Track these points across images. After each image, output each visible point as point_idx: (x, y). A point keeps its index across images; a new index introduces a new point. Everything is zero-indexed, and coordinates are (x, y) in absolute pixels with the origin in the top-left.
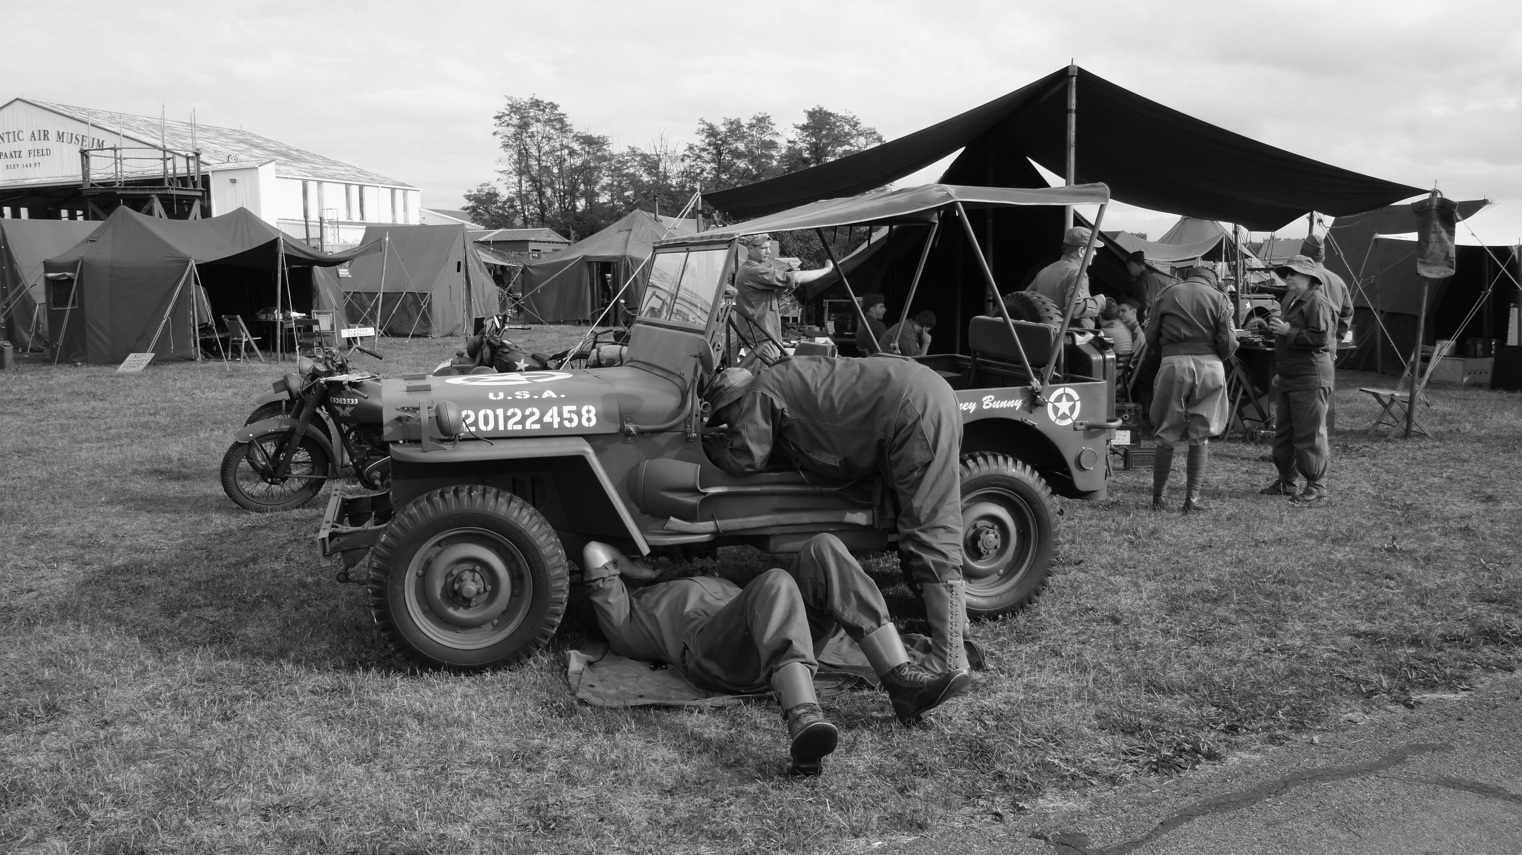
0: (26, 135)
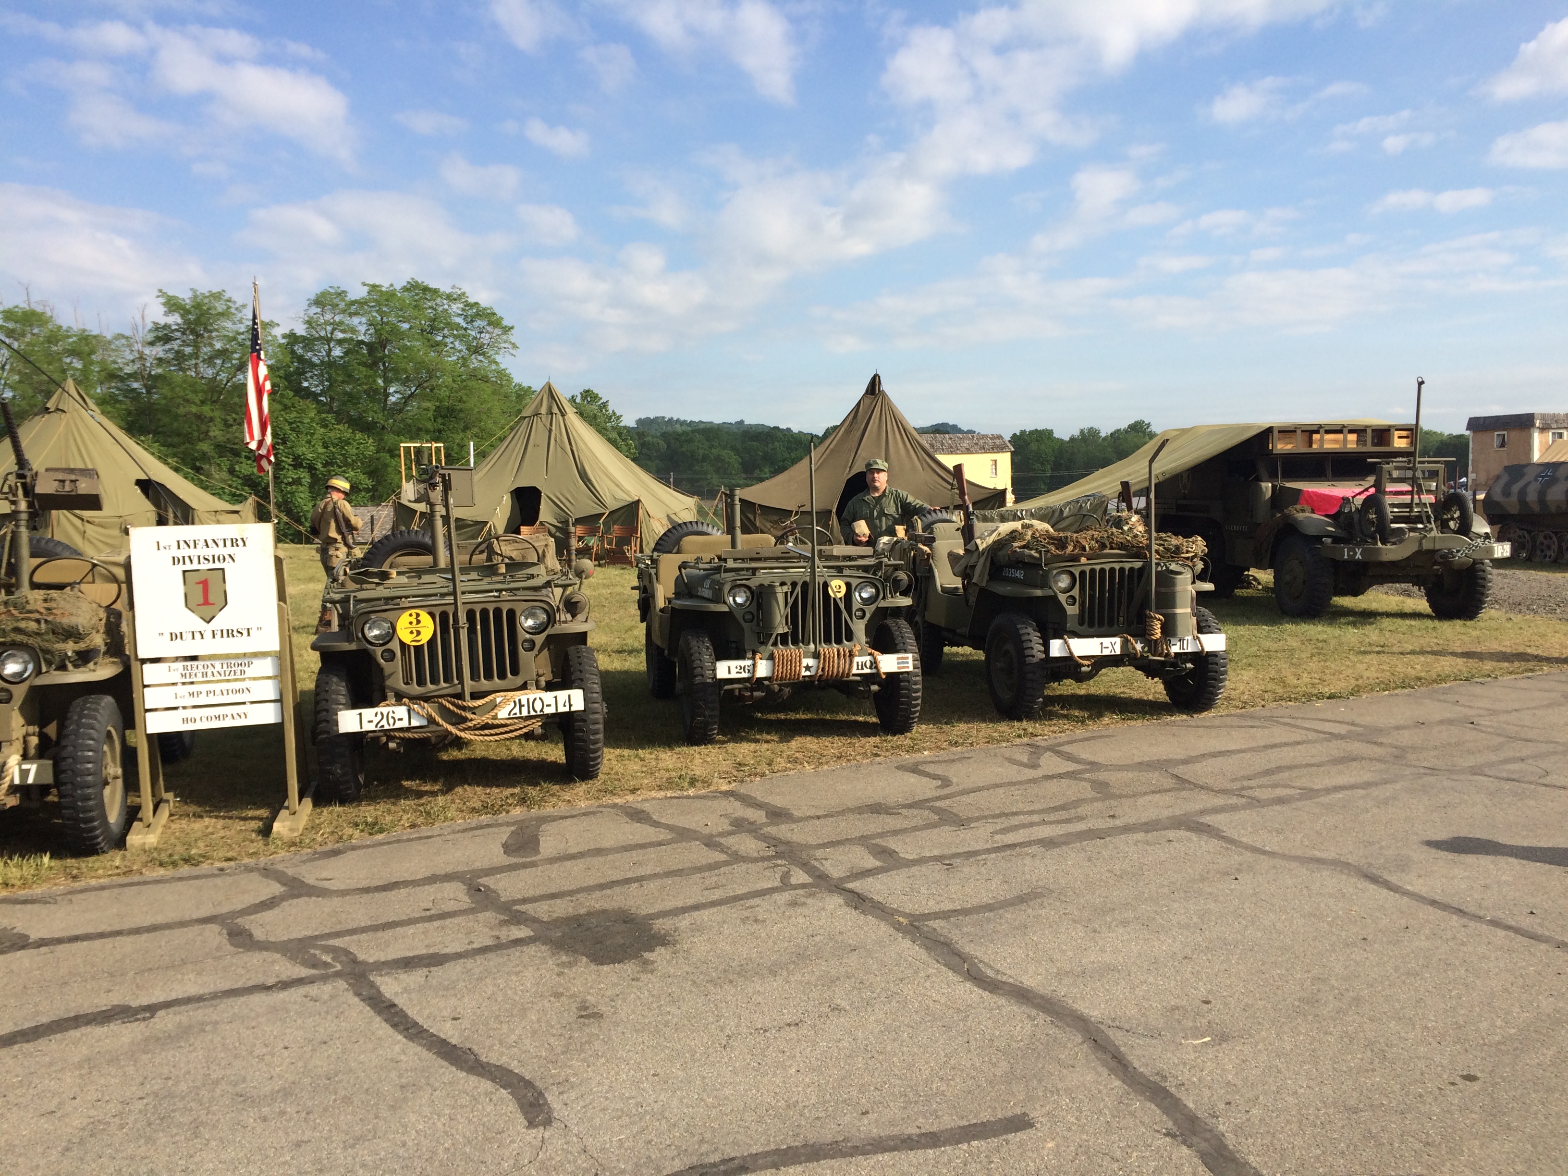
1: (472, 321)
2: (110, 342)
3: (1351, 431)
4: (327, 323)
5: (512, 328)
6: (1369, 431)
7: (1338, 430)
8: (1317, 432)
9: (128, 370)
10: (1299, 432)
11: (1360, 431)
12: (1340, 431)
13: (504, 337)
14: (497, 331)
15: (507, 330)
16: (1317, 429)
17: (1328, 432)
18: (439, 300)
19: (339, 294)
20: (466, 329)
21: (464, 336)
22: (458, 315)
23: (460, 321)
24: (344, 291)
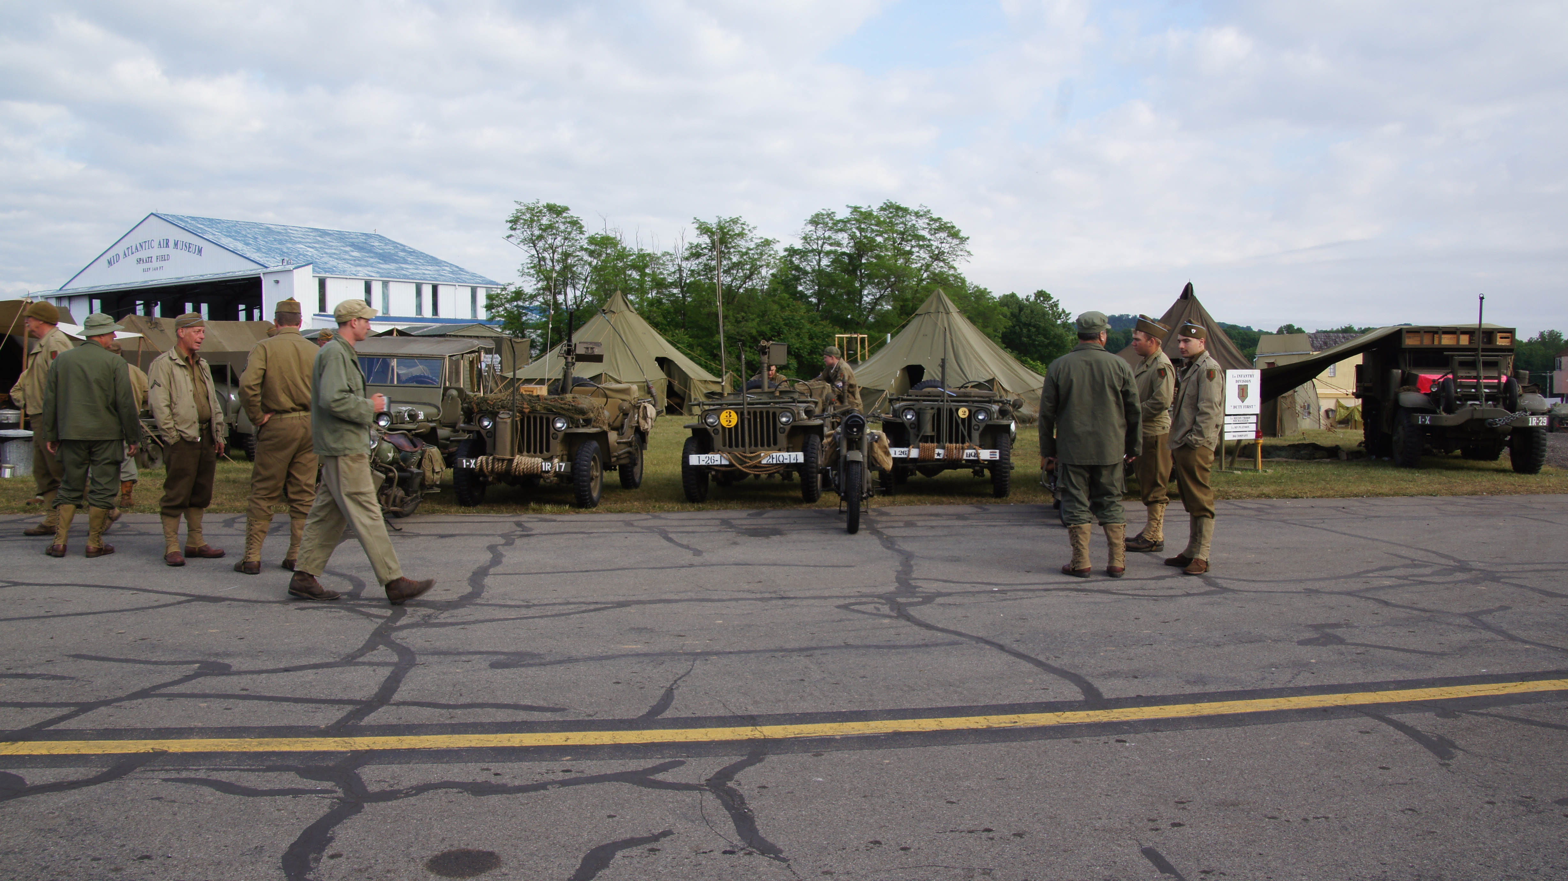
0: (155, 244)
1: (935, 234)
2: (658, 258)
4: (818, 238)
5: (968, 238)
9: (670, 280)
13: (961, 246)
14: (955, 241)
15: (963, 240)
18: (908, 217)
19: (828, 215)
20: (929, 240)
21: (928, 246)
22: (924, 229)
23: (925, 233)
24: (833, 213)
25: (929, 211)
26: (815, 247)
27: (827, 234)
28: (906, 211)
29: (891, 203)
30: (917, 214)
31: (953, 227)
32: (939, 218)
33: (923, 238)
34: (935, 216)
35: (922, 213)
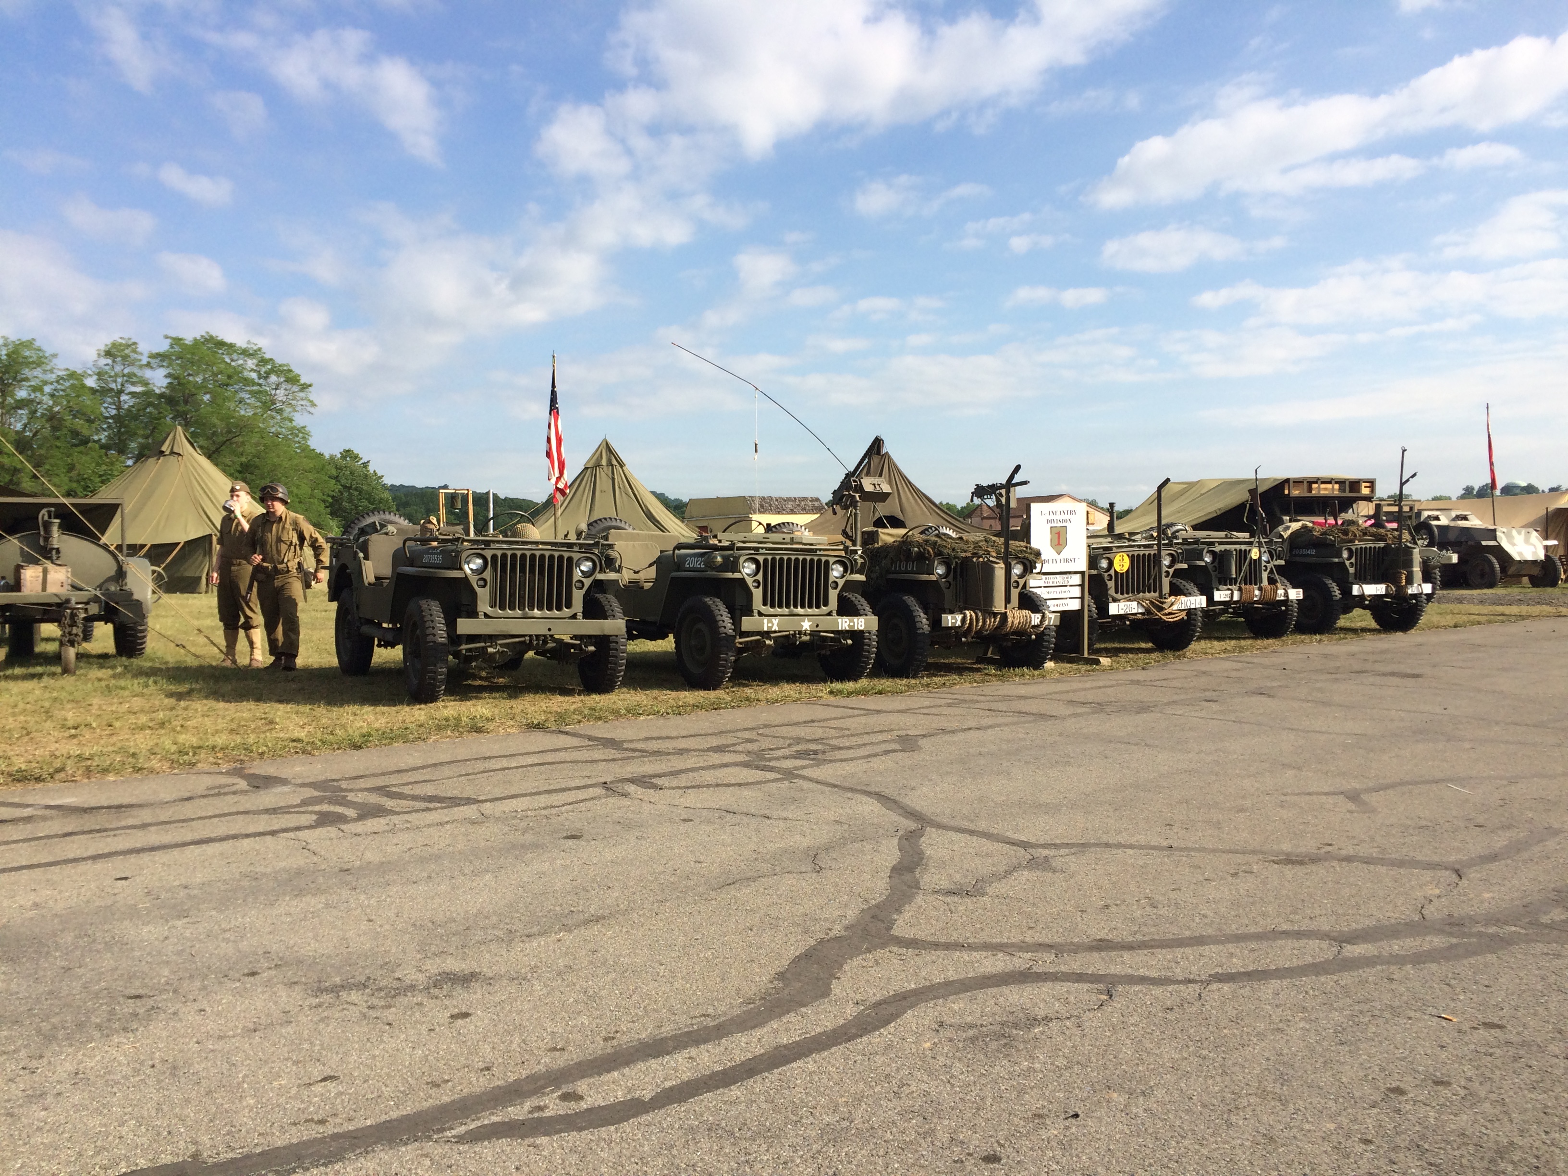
1: (266, 378)
3: (1336, 483)
4: (116, 375)
5: (310, 386)
6: (1347, 483)
7: (1329, 481)
8: (1316, 482)
10: (1305, 482)
11: (1341, 483)
12: (1330, 483)
13: (302, 395)
14: (295, 388)
15: (305, 387)
16: (1317, 481)
17: (1323, 483)
18: (235, 356)
19: (128, 346)
20: (260, 385)
21: (260, 392)
22: (252, 370)
23: (254, 375)
24: (135, 343)
25: (260, 349)
26: (113, 386)
27: (126, 371)
28: (231, 346)
29: (212, 337)
30: (245, 353)
31: (291, 371)
32: (271, 360)
33: (253, 383)
34: (267, 356)
35: (251, 352)
